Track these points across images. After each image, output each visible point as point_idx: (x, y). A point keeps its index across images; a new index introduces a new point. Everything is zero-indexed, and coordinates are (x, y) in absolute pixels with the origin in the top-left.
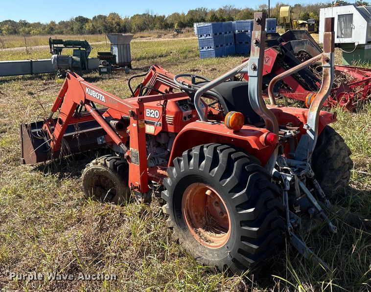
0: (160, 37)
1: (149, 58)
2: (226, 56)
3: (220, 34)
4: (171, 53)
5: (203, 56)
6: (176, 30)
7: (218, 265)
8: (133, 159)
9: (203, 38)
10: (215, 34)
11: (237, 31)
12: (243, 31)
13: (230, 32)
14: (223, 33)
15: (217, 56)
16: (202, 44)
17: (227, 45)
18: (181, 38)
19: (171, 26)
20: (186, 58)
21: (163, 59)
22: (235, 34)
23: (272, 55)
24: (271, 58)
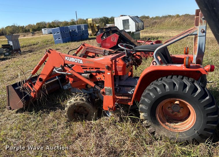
0: (25, 36)
1: (28, 46)
2: (69, 42)
3: (64, 32)
4: (39, 43)
5: (56, 43)
6: (32, 33)
7: (187, 140)
8: (107, 93)
9: (55, 34)
10: (61, 32)
11: (71, 30)
12: (74, 30)
13: (68, 31)
14: (65, 32)
15: (63, 42)
16: (55, 37)
17: (67, 37)
18: (37, 36)
19: (29, 31)
20: (47, 44)
21: (36, 46)
22: (70, 32)
23: (116, 36)
24: (116, 38)
